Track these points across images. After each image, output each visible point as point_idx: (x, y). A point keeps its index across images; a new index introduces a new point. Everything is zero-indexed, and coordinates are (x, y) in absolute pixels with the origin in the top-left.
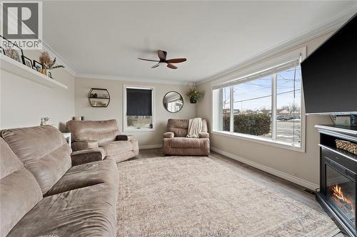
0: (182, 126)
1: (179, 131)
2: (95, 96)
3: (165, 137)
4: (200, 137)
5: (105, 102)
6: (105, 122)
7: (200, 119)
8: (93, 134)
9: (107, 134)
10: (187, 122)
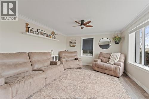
0: (106, 56)
1: (104, 59)
2: (71, 43)
3: (95, 61)
4: (115, 64)
5: (74, 44)
6: (72, 52)
7: (119, 53)
8: (67, 56)
9: (72, 57)
10: (110, 54)
